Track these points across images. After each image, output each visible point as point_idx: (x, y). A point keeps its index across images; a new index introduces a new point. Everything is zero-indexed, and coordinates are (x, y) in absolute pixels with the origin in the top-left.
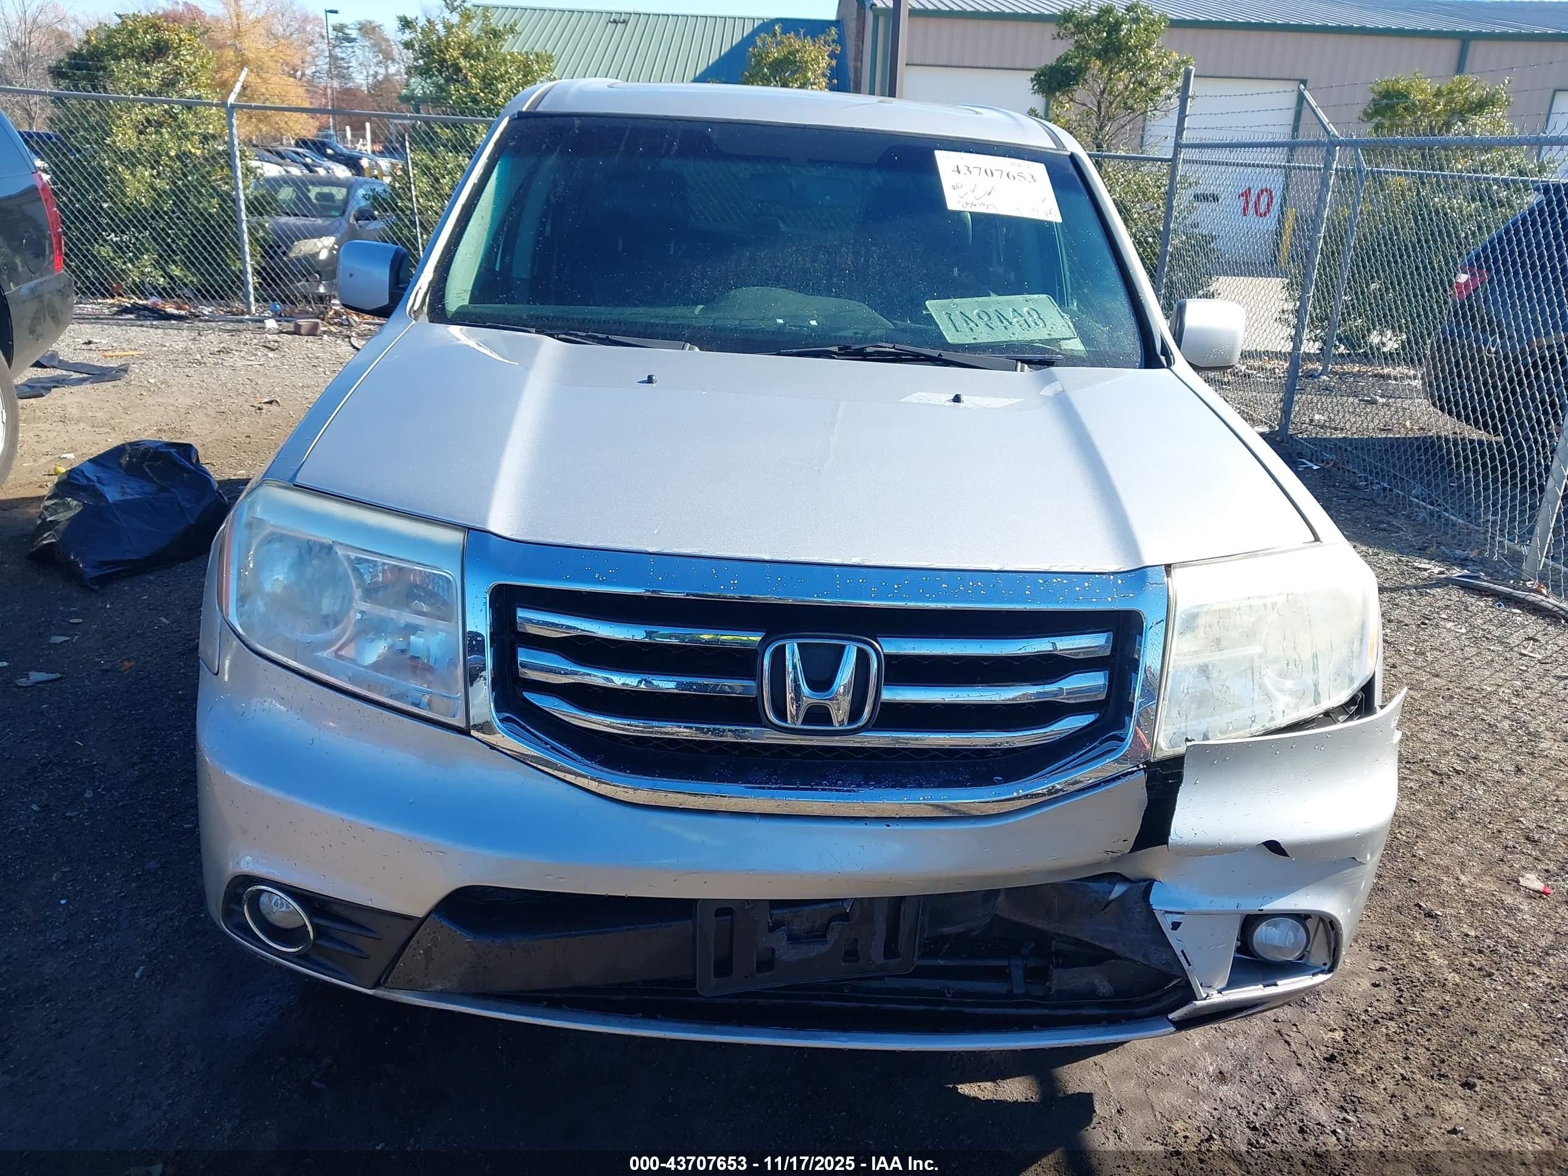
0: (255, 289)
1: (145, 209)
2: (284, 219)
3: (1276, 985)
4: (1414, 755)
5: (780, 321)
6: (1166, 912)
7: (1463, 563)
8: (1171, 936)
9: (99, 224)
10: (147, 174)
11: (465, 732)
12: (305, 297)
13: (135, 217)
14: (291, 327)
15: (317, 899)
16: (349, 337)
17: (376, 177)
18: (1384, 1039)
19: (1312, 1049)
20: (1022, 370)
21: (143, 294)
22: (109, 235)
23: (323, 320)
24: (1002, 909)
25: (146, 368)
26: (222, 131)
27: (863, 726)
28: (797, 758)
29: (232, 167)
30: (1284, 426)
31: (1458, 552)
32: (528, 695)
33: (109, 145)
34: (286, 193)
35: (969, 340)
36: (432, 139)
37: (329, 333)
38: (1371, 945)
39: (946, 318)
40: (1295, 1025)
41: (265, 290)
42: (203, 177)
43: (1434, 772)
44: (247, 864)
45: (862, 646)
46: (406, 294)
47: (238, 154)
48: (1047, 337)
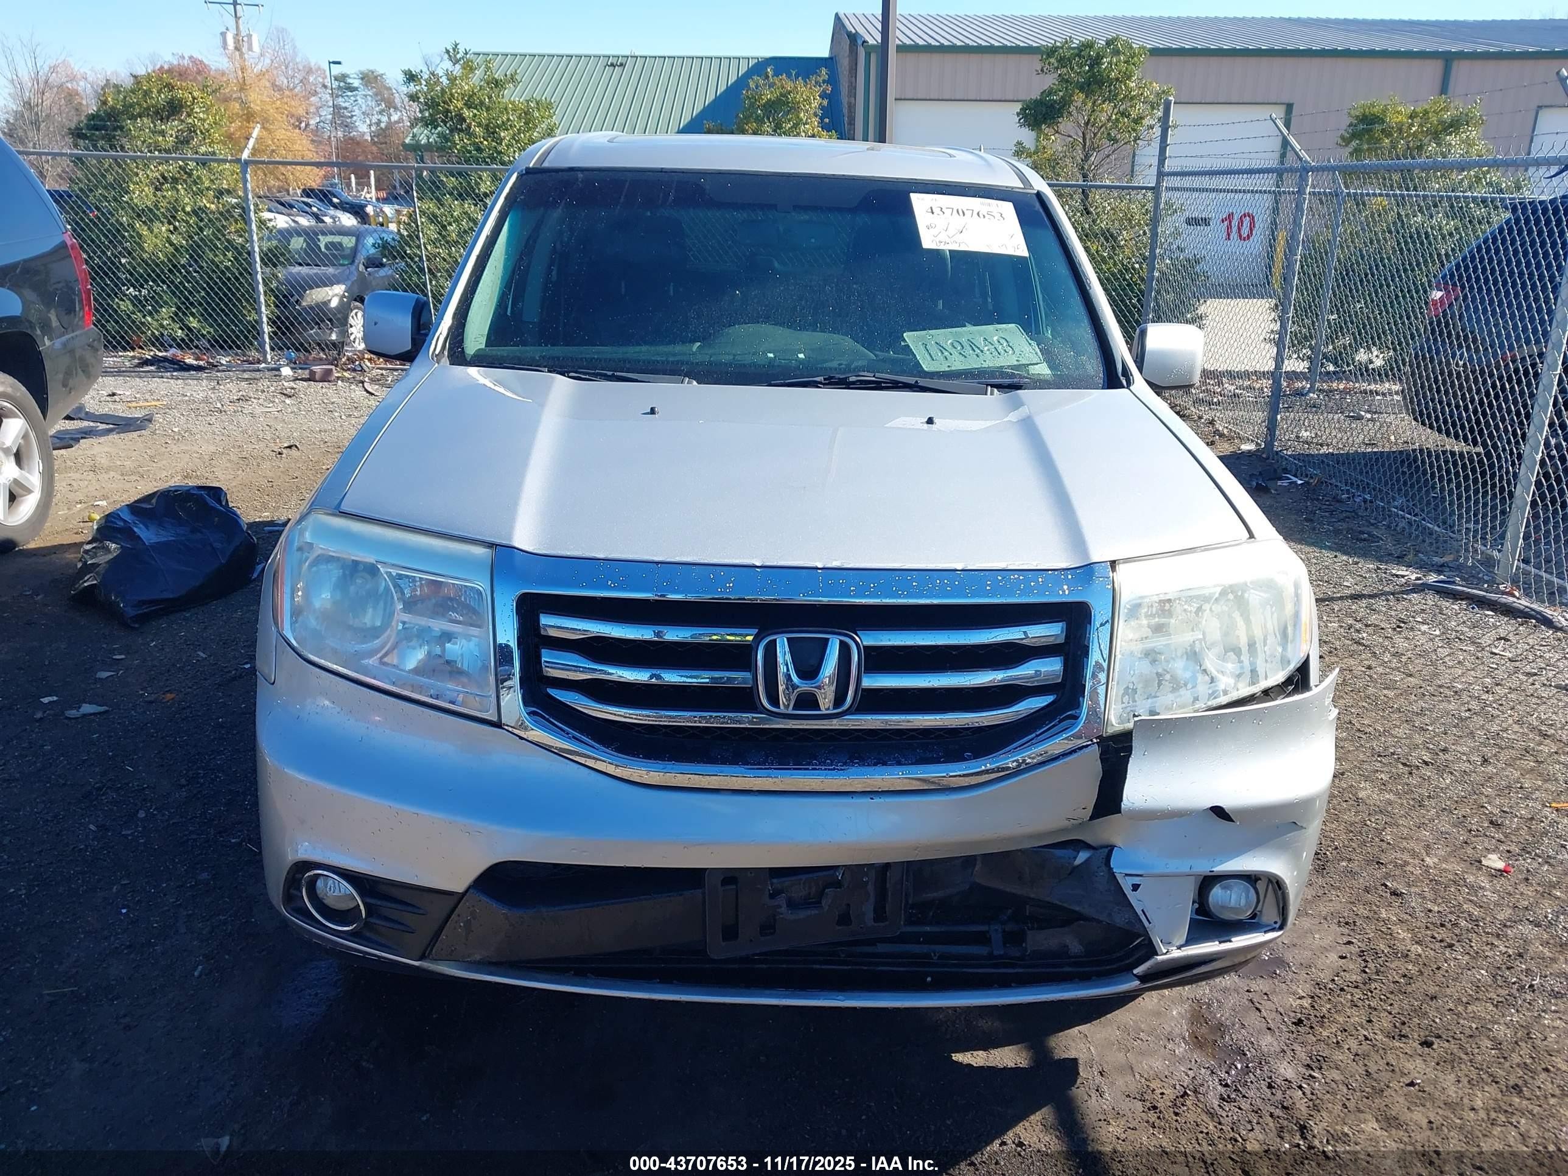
0: (271, 338)
1: (163, 262)
2: (297, 269)
3: (1230, 941)
4: (1386, 749)
5: (771, 355)
6: (1127, 875)
7: (1439, 569)
8: (1131, 896)
9: (118, 278)
10: (164, 229)
11: (498, 725)
12: (319, 345)
13: (154, 271)
14: (306, 374)
15: (367, 880)
16: (363, 382)
17: (382, 225)
18: (1349, 1004)
19: (1281, 1014)
20: (992, 394)
21: (163, 347)
22: (128, 289)
23: (336, 366)
24: (980, 876)
25: (169, 418)
26: (236, 185)
27: (847, 710)
28: (790, 741)
29: (247, 221)
30: (1269, 444)
31: (1436, 559)
32: (552, 692)
33: (127, 202)
34: (297, 243)
35: (944, 368)
36: (438, 188)
37: (342, 379)
38: (1339, 922)
39: (922, 348)
40: (1266, 994)
41: (280, 339)
42: (219, 230)
43: (1404, 764)
44: (305, 850)
45: (842, 638)
46: (428, 339)
47: (252, 207)
48: (1016, 363)
